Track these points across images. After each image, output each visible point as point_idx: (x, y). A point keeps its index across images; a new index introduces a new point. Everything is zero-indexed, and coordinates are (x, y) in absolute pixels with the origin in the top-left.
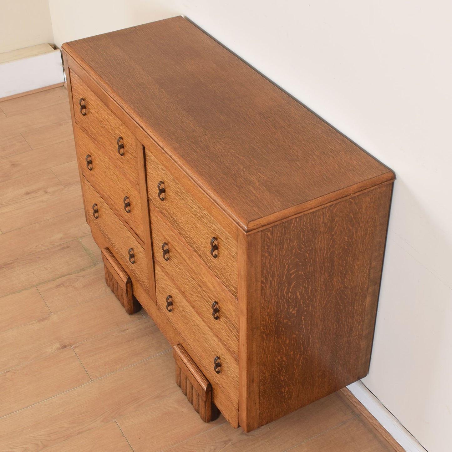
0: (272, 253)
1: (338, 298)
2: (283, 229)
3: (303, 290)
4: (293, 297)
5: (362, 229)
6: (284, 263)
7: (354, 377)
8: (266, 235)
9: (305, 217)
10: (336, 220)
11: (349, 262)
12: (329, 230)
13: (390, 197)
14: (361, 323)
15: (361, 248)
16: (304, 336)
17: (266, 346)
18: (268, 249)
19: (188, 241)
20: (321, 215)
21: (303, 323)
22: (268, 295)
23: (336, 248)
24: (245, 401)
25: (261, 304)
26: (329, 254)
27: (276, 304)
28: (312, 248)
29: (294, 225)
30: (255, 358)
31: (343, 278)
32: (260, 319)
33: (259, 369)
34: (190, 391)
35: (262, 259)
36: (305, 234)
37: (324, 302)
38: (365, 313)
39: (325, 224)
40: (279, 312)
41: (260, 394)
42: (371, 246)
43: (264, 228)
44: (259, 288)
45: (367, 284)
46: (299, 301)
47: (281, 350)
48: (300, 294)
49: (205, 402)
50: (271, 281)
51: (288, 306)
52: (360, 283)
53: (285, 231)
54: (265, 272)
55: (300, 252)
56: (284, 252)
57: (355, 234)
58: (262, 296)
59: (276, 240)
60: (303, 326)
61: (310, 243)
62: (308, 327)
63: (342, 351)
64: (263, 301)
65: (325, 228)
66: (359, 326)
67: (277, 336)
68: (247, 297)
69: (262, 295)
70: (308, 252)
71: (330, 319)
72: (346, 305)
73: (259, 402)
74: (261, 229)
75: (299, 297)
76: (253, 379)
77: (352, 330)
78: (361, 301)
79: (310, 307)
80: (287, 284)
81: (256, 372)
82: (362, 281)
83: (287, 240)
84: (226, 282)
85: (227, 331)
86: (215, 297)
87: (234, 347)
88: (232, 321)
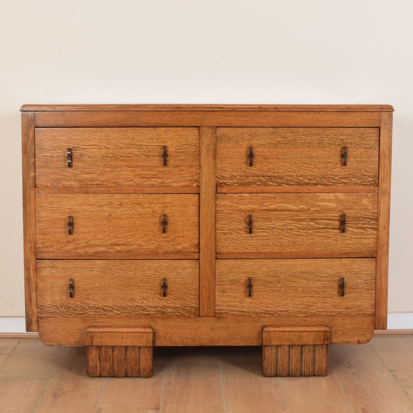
49: (328, 346)
84: (359, 182)
85: (357, 234)
86: (340, 211)
87: (369, 243)
88: (367, 216)
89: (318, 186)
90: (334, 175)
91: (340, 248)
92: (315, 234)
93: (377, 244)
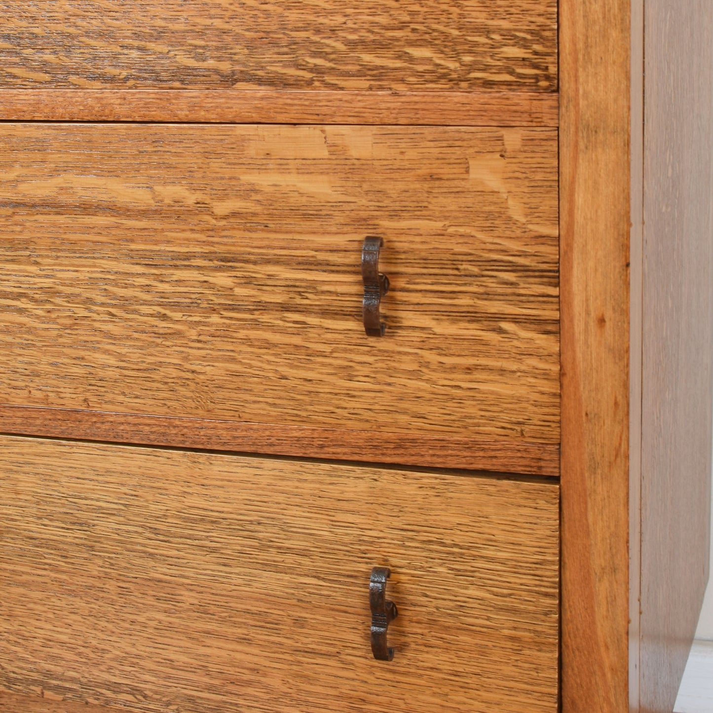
19: (126, 73)
84: (452, 65)
85: (454, 349)
86: (361, 222)
87: (519, 400)
88: (504, 251)
89: (239, 85)
90: (318, 31)
91: (367, 415)
92: (242, 334)
93: (560, 406)
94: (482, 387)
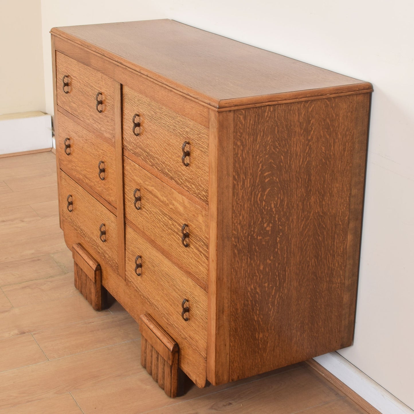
0: (244, 143)
1: (316, 225)
2: (257, 116)
3: (278, 201)
4: (268, 207)
5: (340, 143)
6: (257, 160)
7: (336, 342)
8: (239, 118)
9: (279, 108)
10: (312, 122)
11: (327, 180)
12: (305, 133)
13: (368, 110)
14: (343, 268)
15: (340, 165)
16: (280, 266)
17: (238, 266)
18: (240, 137)
19: (160, 169)
20: (296, 111)
21: (279, 247)
22: (240, 197)
23: (313, 158)
24: (213, 339)
25: (233, 207)
26: (305, 163)
27: (248, 212)
28: (287, 150)
29: (268, 115)
30: (225, 279)
31: (321, 200)
32: (231, 226)
33: (229, 296)
34: (156, 364)
35: (234, 148)
36: (280, 130)
37: (301, 225)
38: (346, 255)
39: (300, 123)
40: (252, 224)
41: (231, 333)
42: (350, 167)
43: (236, 108)
44: (231, 185)
45: (347, 216)
46: (274, 215)
47: (255, 277)
48: (275, 206)
49: (171, 367)
50: (243, 178)
51: (263, 219)
52: (339, 213)
53: (258, 119)
54: (237, 165)
55: (274, 150)
56: (258, 146)
57: (332, 146)
58: (234, 197)
59: (249, 128)
60: (279, 251)
61: (285, 144)
62: (284, 254)
63: (323, 301)
64: (235, 203)
65: (301, 128)
66: (341, 271)
67: (250, 255)
68: (218, 193)
69: (233, 195)
70: (283, 155)
71: (308, 250)
72: (326, 237)
73: (230, 344)
74: (233, 108)
75: (274, 210)
76: (223, 308)
77: (333, 274)
78: (341, 237)
79: (286, 228)
80: (260, 189)
81: (226, 300)
82: (343, 210)
83: (261, 131)
84: (197, 191)
85: (196, 256)
86: (186, 220)
87: (203, 272)
88: (202, 237)
89: (172, 180)
91: (186, 264)
92: (172, 236)
93: (208, 277)
94: (200, 267)
